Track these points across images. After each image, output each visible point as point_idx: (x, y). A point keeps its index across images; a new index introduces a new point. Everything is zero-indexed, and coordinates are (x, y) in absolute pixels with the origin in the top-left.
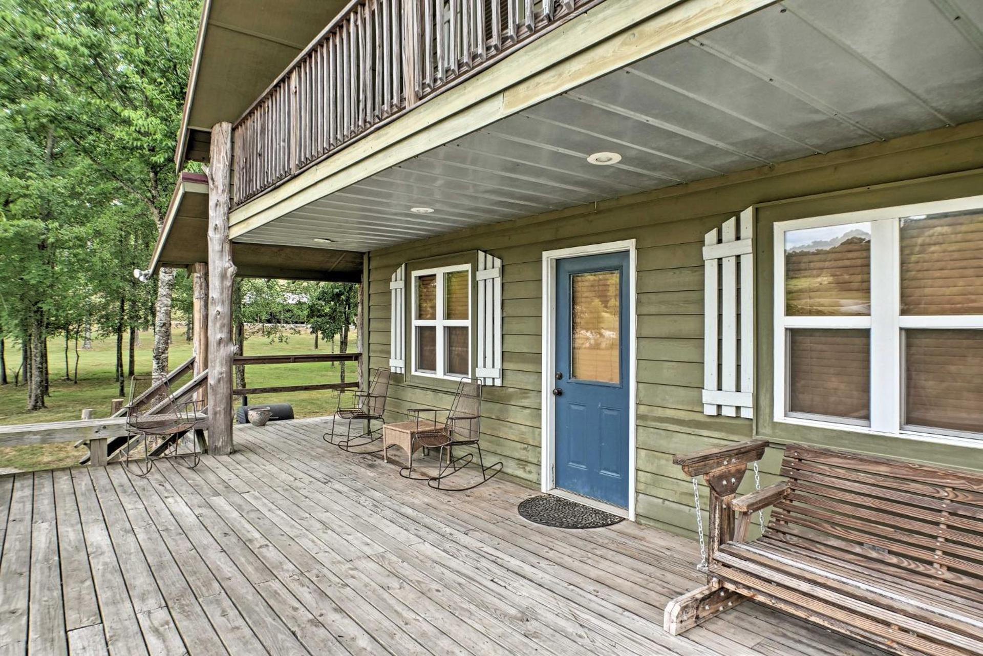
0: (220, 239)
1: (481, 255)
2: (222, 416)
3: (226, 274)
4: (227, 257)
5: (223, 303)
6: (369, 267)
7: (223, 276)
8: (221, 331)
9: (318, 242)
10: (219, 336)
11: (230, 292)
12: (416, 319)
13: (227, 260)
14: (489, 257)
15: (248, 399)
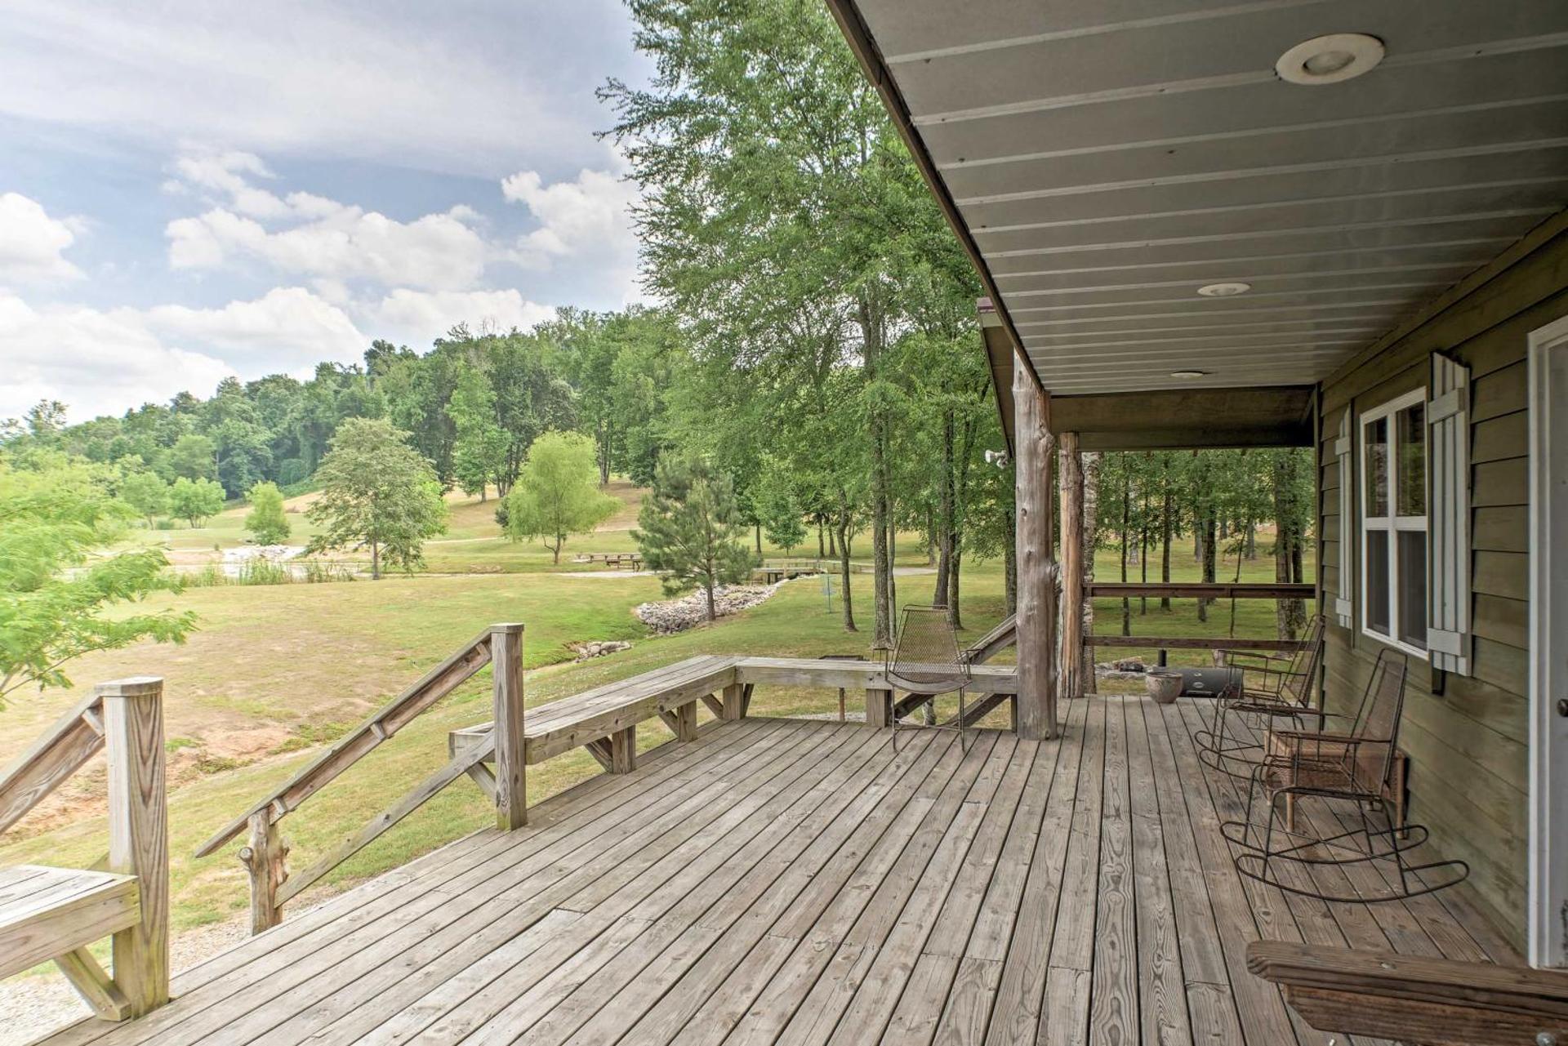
0: (1026, 394)
1: (1438, 358)
2: (1034, 677)
3: (1036, 449)
4: (1037, 422)
5: (1032, 496)
6: (1319, 413)
7: (1032, 453)
8: (1031, 542)
9: (1181, 378)
10: (1027, 549)
11: (1044, 478)
12: (1368, 516)
13: (1037, 426)
14: (1449, 363)
15: (1168, 655)
